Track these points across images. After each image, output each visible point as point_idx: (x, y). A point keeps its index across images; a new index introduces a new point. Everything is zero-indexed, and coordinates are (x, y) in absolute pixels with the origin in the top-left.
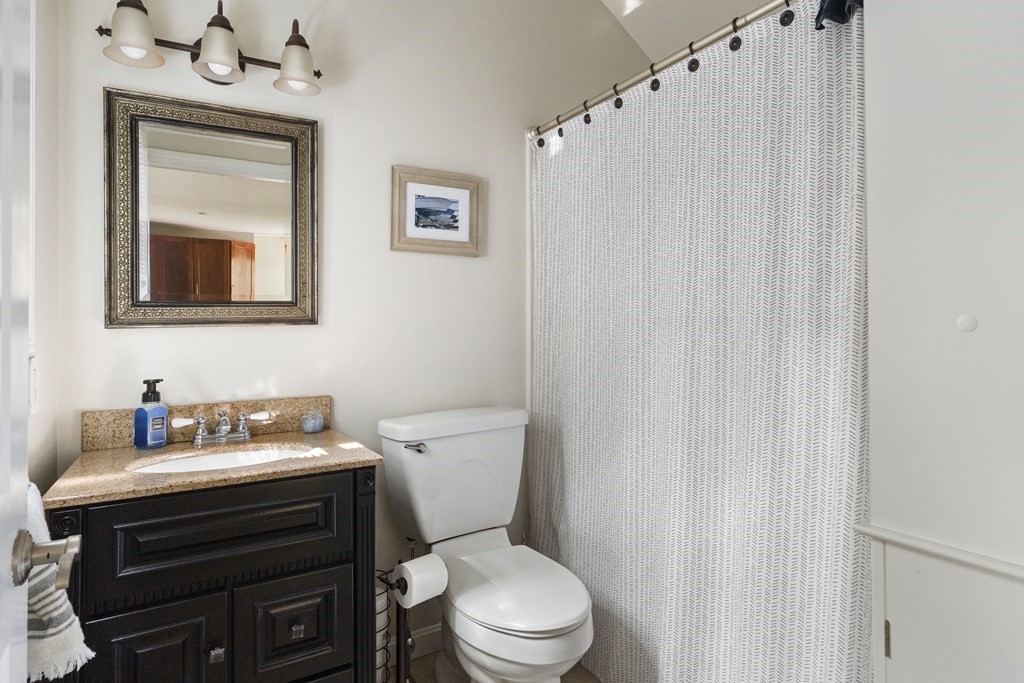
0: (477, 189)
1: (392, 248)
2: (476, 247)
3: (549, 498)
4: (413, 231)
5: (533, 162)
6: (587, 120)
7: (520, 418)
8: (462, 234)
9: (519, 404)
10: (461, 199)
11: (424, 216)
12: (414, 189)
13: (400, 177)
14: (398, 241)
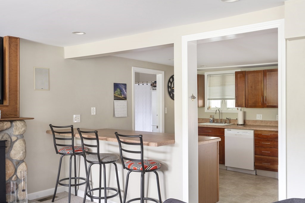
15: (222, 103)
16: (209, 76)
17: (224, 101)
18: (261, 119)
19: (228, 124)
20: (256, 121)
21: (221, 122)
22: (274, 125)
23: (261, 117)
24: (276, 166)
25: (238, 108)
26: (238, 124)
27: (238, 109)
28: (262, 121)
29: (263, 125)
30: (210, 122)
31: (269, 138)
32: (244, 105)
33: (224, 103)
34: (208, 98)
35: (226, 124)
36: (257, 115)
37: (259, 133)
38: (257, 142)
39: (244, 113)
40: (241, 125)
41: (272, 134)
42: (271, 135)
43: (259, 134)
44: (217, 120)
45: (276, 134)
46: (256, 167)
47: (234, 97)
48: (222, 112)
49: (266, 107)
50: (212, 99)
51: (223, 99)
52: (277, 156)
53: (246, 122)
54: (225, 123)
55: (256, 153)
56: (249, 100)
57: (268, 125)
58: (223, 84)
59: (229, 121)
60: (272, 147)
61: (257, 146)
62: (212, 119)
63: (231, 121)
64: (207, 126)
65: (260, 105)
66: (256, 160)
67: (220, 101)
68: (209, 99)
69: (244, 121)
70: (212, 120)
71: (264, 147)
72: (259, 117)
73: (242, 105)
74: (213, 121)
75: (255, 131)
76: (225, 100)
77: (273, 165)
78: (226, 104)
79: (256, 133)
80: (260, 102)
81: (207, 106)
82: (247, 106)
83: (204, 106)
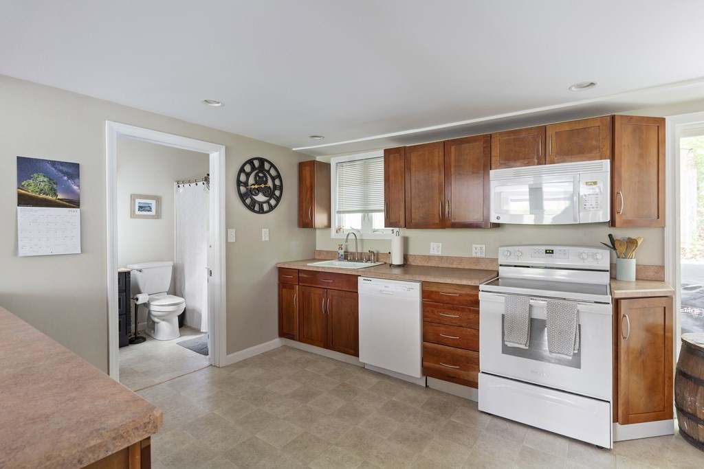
0: (158, 200)
1: (131, 217)
2: (158, 216)
3: (181, 286)
4: (137, 212)
5: (177, 192)
6: (197, 184)
7: (171, 264)
8: (153, 213)
9: (173, 260)
10: (153, 203)
11: (141, 208)
12: (137, 201)
13: (133, 197)
14: (133, 215)
15: (363, 219)
16: (340, 164)
17: (366, 215)
18: (440, 254)
19: (373, 264)
20: (429, 258)
21: (361, 260)
22: (467, 267)
23: (440, 249)
24: (473, 373)
25: (393, 230)
26: (391, 265)
27: (393, 233)
28: (441, 258)
29: (444, 266)
30: (339, 259)
31: (455, 302)
32: (402, 222)
33: (367, 221)
34: (337, 210)
35: (369, 264)
36: (432, 244)
37: (434, 289)
38: (428, 311)
39: (406, 241)
40: (399, 266)
41: (463, 292)
42: (460, 295)
43: (432, 292)
44: (352, 254)
45: (473, 292)
46: (427, 371)
47: (382, 207)
48: (364, 238)
49: (448, 227)
50: (344, 212)
51: (366, 212)
52: (476, 349)
53: (410, 260)
54: (366, 262)
55: (425, 338)
56: (413, 210)
57: (454, 266)
58: (365, 181)
59: (374, 256)
60: (463, 325)
61: (429, 320)
62: (342, 252)
63: (379, 257)
64: (323, 271)
65: (437, 221)
66: (427, 354)
67: (359, 215)
68: (339, 212)
69: (405, 257)
70: (343, 254)
71: (446, 323)
72: (436, 248)
73: (399, 222)
74: (346, 257)
75: (424, 284)
76: (370, 214)
77: (465, 370)
78: (371, 221)
79: (426, 288)
80: (437, 216)
81: (335, 225)
82: (408, 225)
83: (329, 226)
